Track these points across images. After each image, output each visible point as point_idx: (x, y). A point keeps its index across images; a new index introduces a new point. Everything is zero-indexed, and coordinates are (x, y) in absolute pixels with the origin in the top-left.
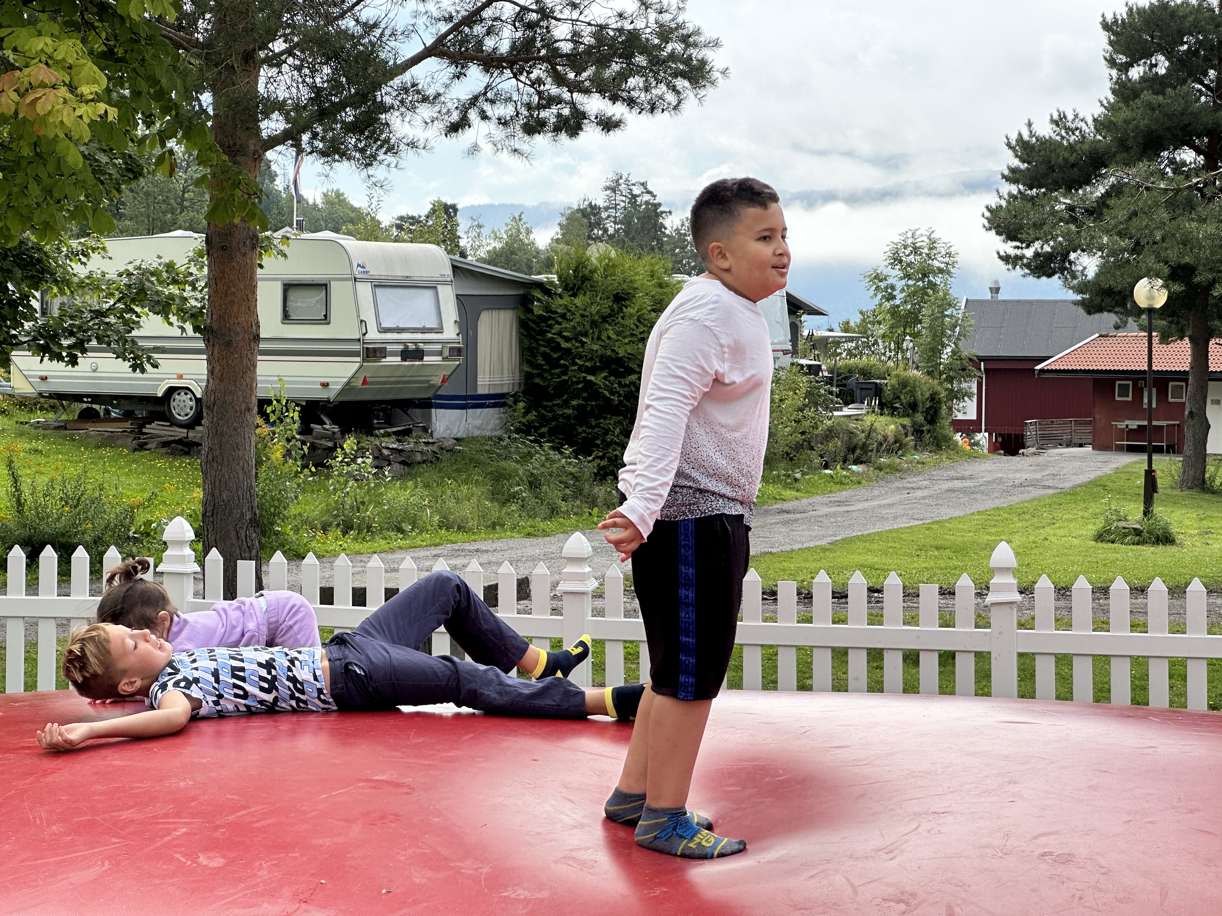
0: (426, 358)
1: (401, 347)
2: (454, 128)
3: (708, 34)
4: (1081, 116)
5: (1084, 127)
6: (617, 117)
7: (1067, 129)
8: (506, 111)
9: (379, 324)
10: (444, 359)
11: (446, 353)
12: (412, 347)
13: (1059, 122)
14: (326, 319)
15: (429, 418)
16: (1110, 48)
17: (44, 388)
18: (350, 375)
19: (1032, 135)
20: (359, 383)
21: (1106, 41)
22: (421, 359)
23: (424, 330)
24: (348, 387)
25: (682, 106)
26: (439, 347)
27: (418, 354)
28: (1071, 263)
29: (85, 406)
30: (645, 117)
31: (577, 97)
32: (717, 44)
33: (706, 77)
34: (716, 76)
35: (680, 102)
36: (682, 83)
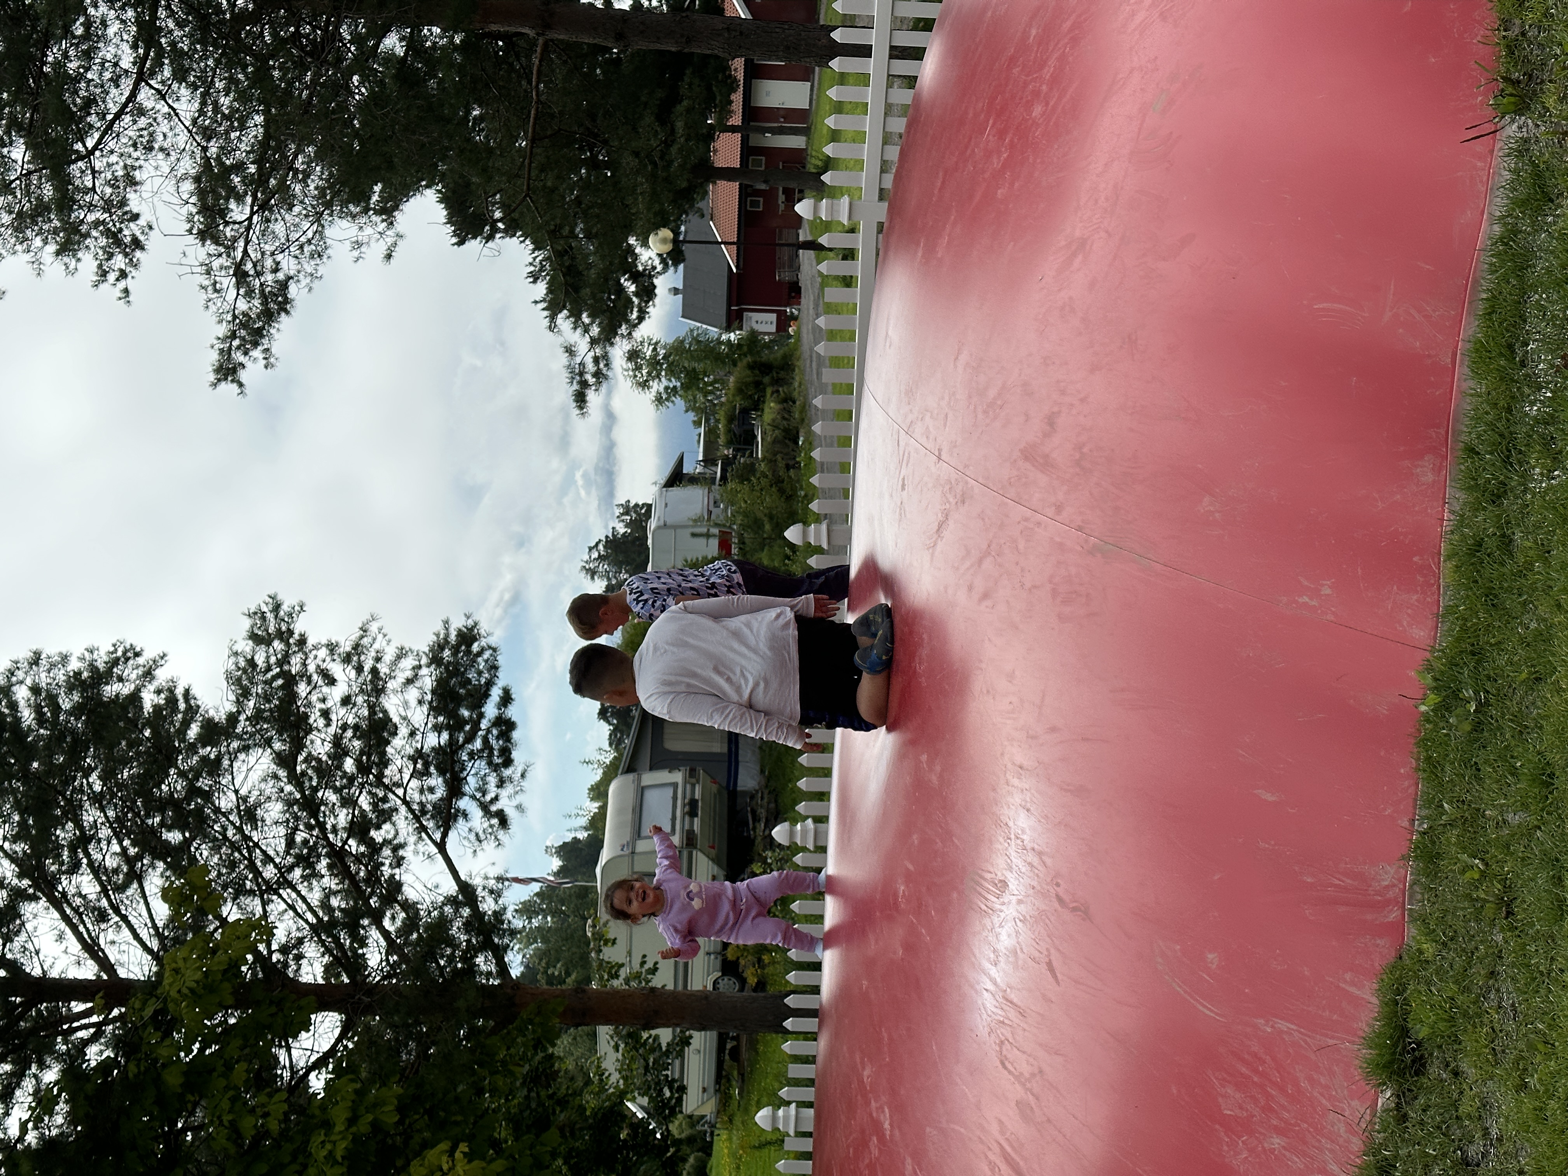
0: (697, 797)
1: (687, 818)
2: (504, 822)
3: (439, 627)
4: (531, 260)
5: (540, 258)
6: (500, 692)
7: (541, 270)
8: (492, 780)
10: (698, 782)
11: (693, 780)
12: (687, 809)
13: (535, 277)
15: (744, 793)
16: (479, 239)
17: (712, 1090)
18: (706, 859)
19: (544, 300)
20: (713, 852)
21: (473, 241)
22: (697, 801)
23: (675, 798)
24: (716, 860)
25: (493, 645)
26: (688, 787)
27: (693, 803)
28: (645, 270)
29: (727, 1057)
30: (500, 674)
31: (484, 724)
32: (446, 622)
33: (471, 630)
34: (470, 623)
35: (490, 647)
36: (475, 647)
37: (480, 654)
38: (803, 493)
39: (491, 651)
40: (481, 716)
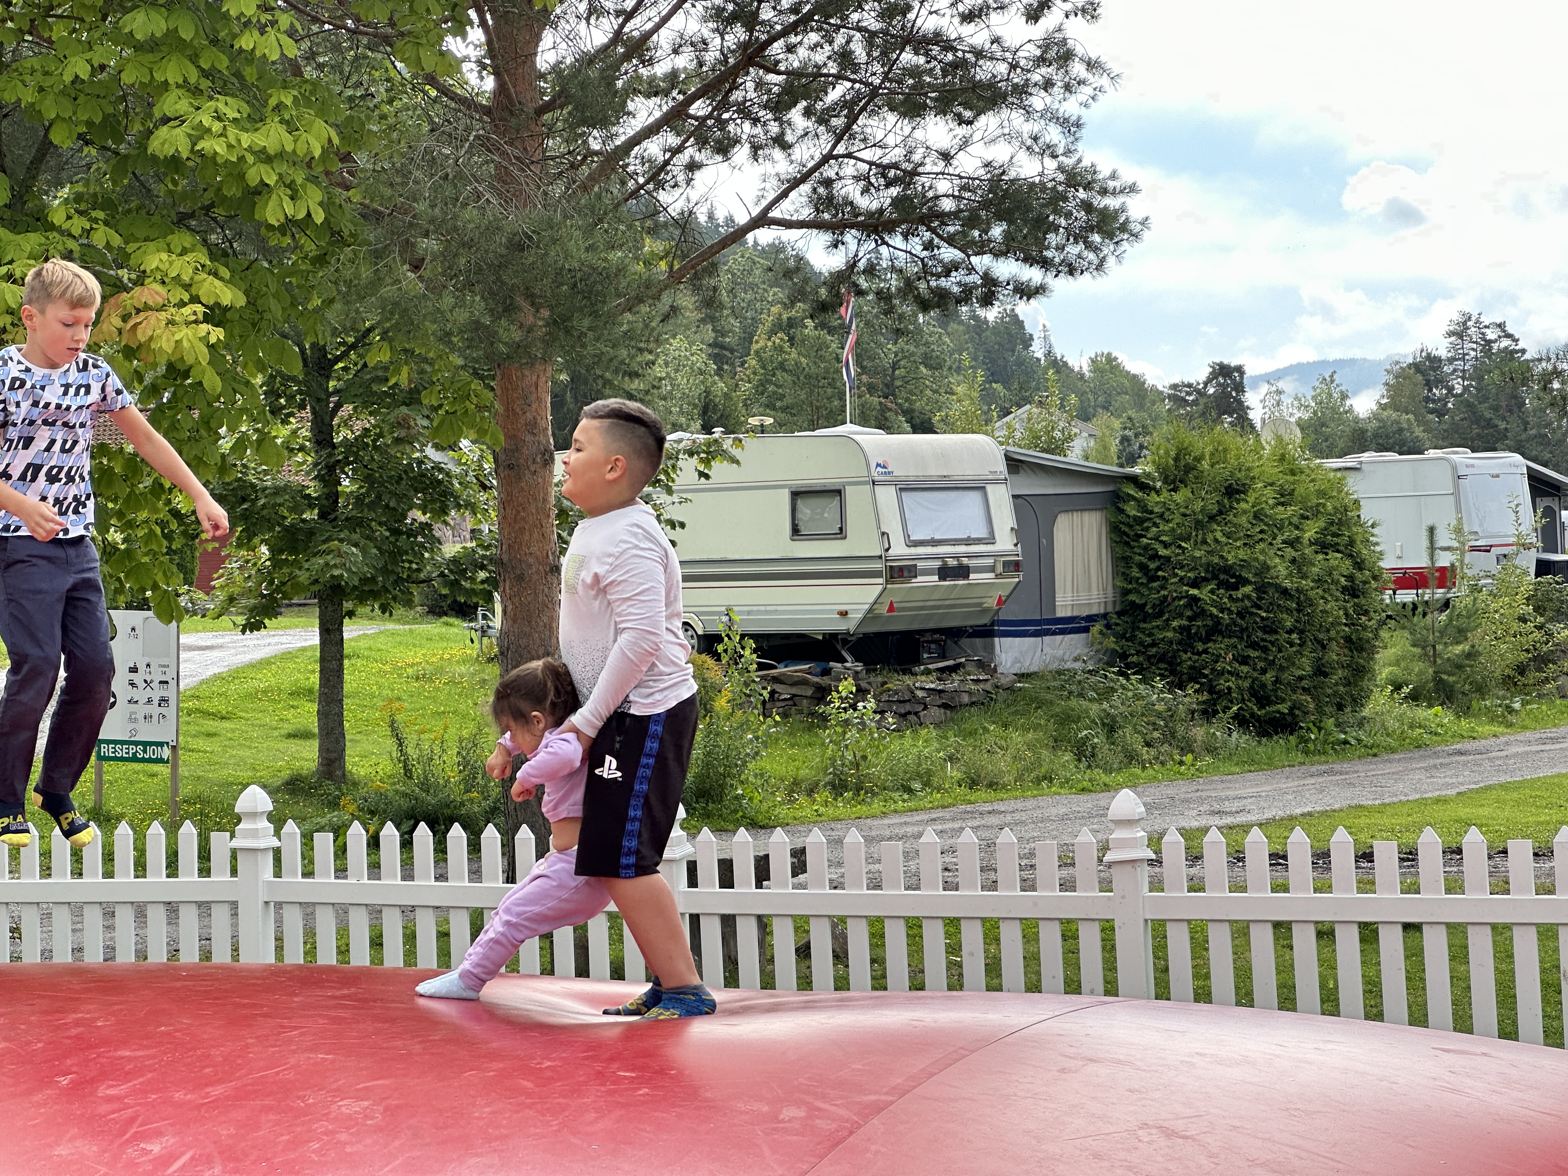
0: (972, 576)
1: (938, 564)
3: (1124, 179)
6: (1037, 282)
9: (907, 536)
10: (997, 576)
11: (1000, 569)
12: (952, 562)
14: (841, 533)
15: (991, 649)
18: (871, 600)
20: (883, 610)
22: (967, 577)
23: (968, 542)
24: (871, 615)
25: (1107, 265)
26: (990, 561)
27: (962, 572)
30: (1064, 279)
31: (981, 262)
32: (1132, 189)
33: (1124, 228)
34: (1135, 227)
35: (1102, 261)
36: (1096, 238)
37: (1089, 246)
38: (1517, 706)
39: (1096, 262)
40: (997, 255)
